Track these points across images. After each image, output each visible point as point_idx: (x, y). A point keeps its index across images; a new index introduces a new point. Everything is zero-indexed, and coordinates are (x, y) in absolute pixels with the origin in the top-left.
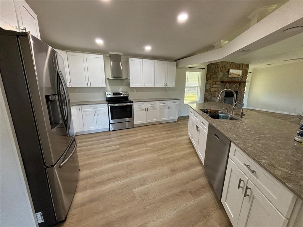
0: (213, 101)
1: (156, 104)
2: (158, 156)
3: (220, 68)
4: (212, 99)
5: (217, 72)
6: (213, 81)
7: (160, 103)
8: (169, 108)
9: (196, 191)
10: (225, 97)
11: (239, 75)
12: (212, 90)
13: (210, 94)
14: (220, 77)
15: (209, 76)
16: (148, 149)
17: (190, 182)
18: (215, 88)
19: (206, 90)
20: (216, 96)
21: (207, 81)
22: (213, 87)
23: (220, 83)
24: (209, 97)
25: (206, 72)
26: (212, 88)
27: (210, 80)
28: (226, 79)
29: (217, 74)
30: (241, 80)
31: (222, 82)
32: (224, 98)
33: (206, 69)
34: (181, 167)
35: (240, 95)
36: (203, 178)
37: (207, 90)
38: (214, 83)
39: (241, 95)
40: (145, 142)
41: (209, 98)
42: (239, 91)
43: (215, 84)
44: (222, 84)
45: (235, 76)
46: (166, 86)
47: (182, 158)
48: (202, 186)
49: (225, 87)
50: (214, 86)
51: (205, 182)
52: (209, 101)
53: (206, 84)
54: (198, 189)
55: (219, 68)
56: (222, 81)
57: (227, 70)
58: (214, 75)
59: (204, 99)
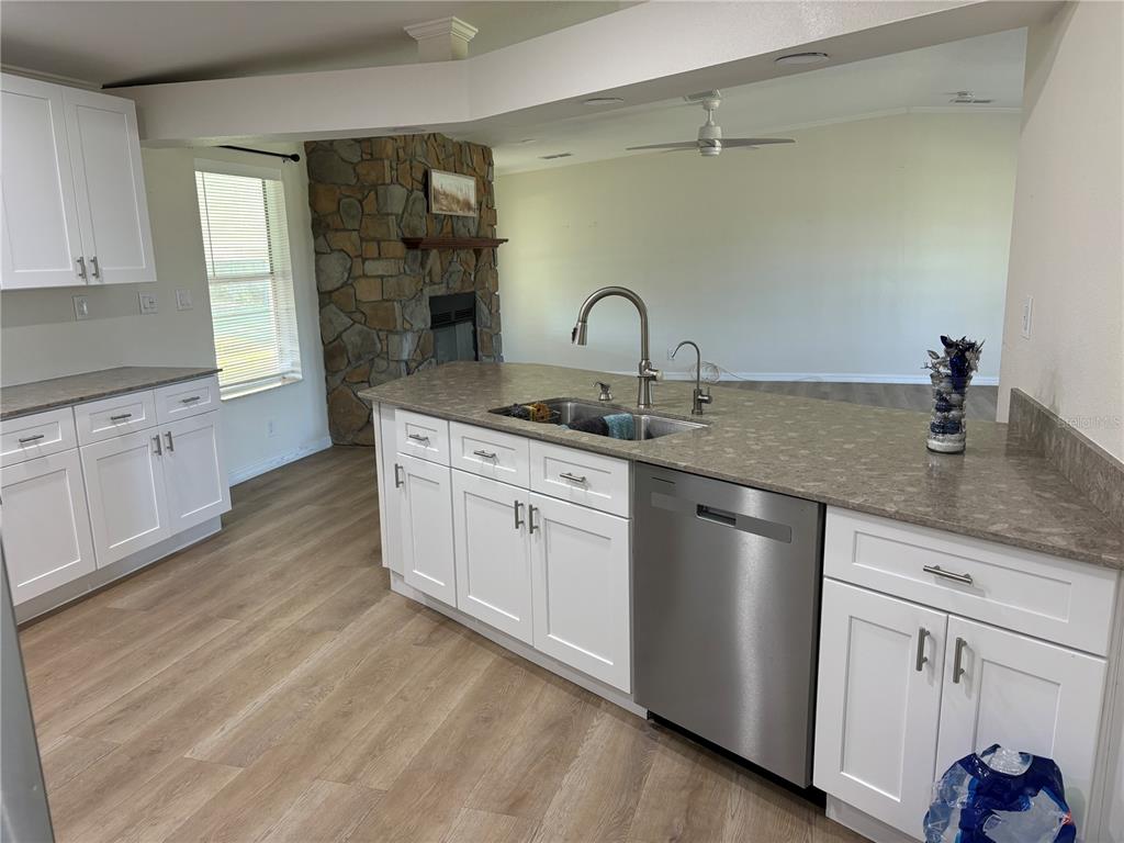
0: (385, 355)
1: (58, 429)
2: (349, 779)
3: (387, 163)
4: (379, 346)
5: (374, 187)
6: (362, 239)
7: (92, 420)
8: (164, 444)
9: (688, 822)
10: (431, 328)
11: (467, 205)
12: (367, 292)
13: (358, 316)
14: (397, 215)
15: (327, 205)
16: (231, 779)
17: (633, 802)
18: (382, 277)
19: (326, 298)
20: (399, 328)
21: (321, 238)
22: (365, 276)
23: (400, 248)
24: (352, 338)
25: (307, 180)
26: (363, 281)
27: (337, 230)
28: (422, 229)
29: (377, 194)
30: (478, 232)
31: (411, 244)
32: (431, 332)
33: (303, 157)
34: (532, 765)
35: (487, 311)
36: (658, 754)
37: (335, 296)
38: (372, 249)
39: (490, 311)
40: (153, 754)
41: (357, 339)
42: (478, 293)
43: (379, 257)
44: (411, 252)
45: (455, 207)
46: (93, 281)
47: (486, 720)
48: (684, 787)
49: (427, 270)
50: (374, 267)
51: (677, 766)
52: (359, 357)
53: (317, 253)
54: (687, 811)
55: (382, 159)
56: (408, 235)
57: (419, 176)
58: (361, 202)
59: (321, 348)
